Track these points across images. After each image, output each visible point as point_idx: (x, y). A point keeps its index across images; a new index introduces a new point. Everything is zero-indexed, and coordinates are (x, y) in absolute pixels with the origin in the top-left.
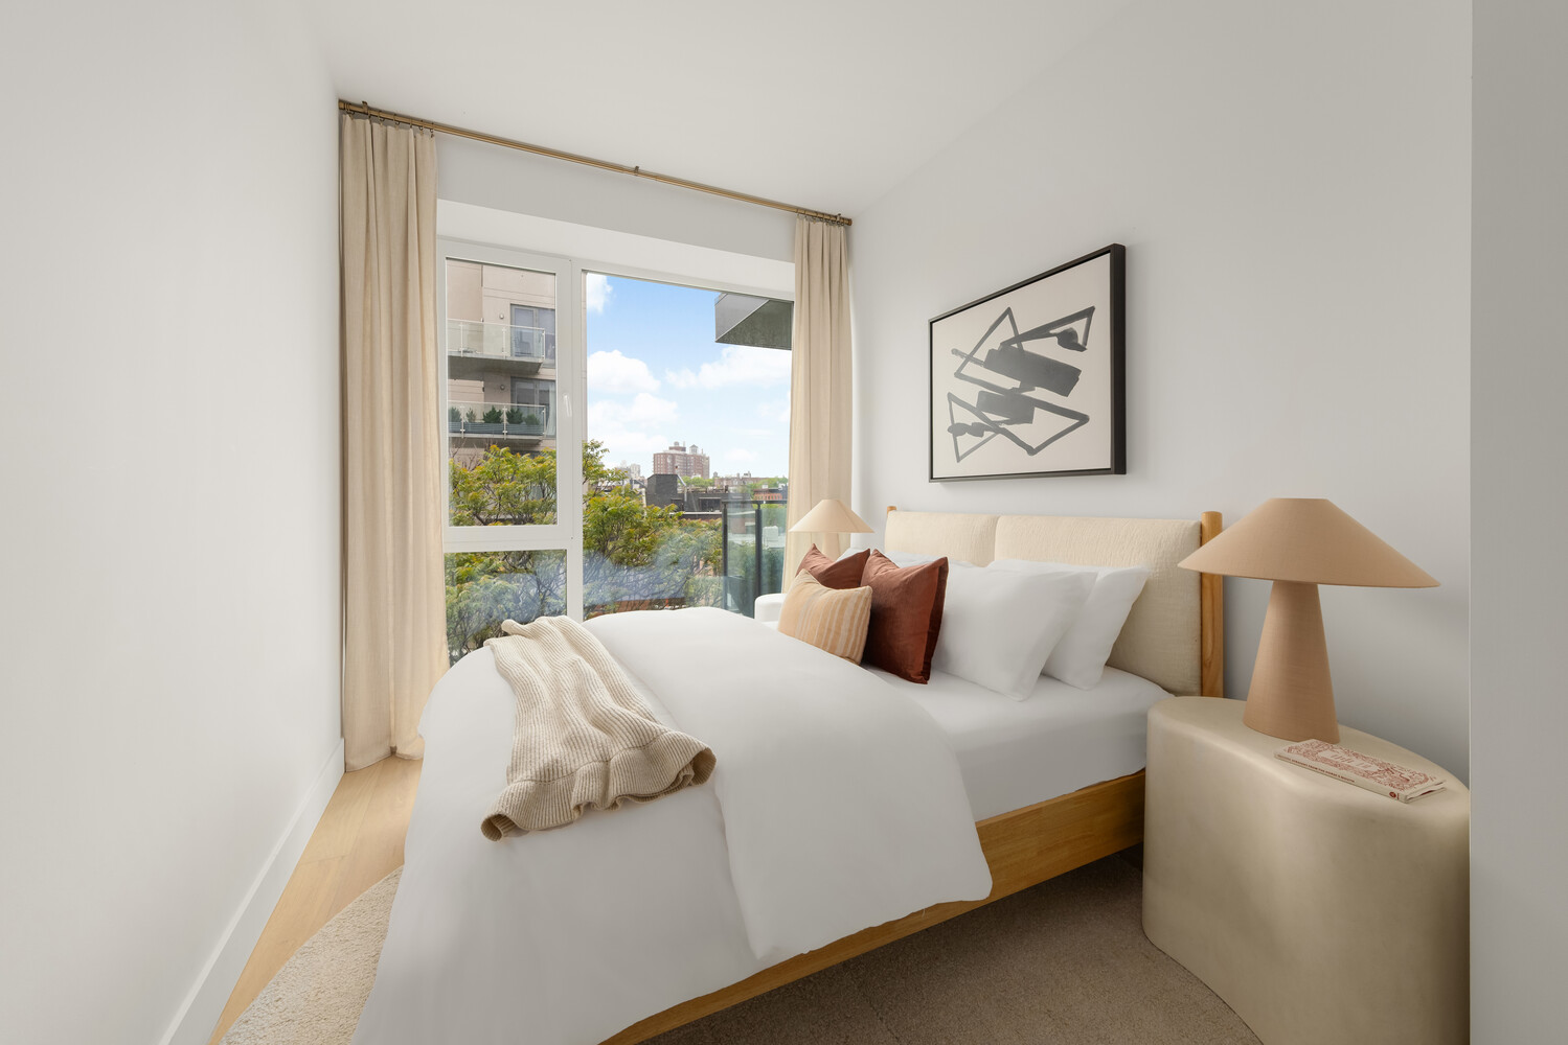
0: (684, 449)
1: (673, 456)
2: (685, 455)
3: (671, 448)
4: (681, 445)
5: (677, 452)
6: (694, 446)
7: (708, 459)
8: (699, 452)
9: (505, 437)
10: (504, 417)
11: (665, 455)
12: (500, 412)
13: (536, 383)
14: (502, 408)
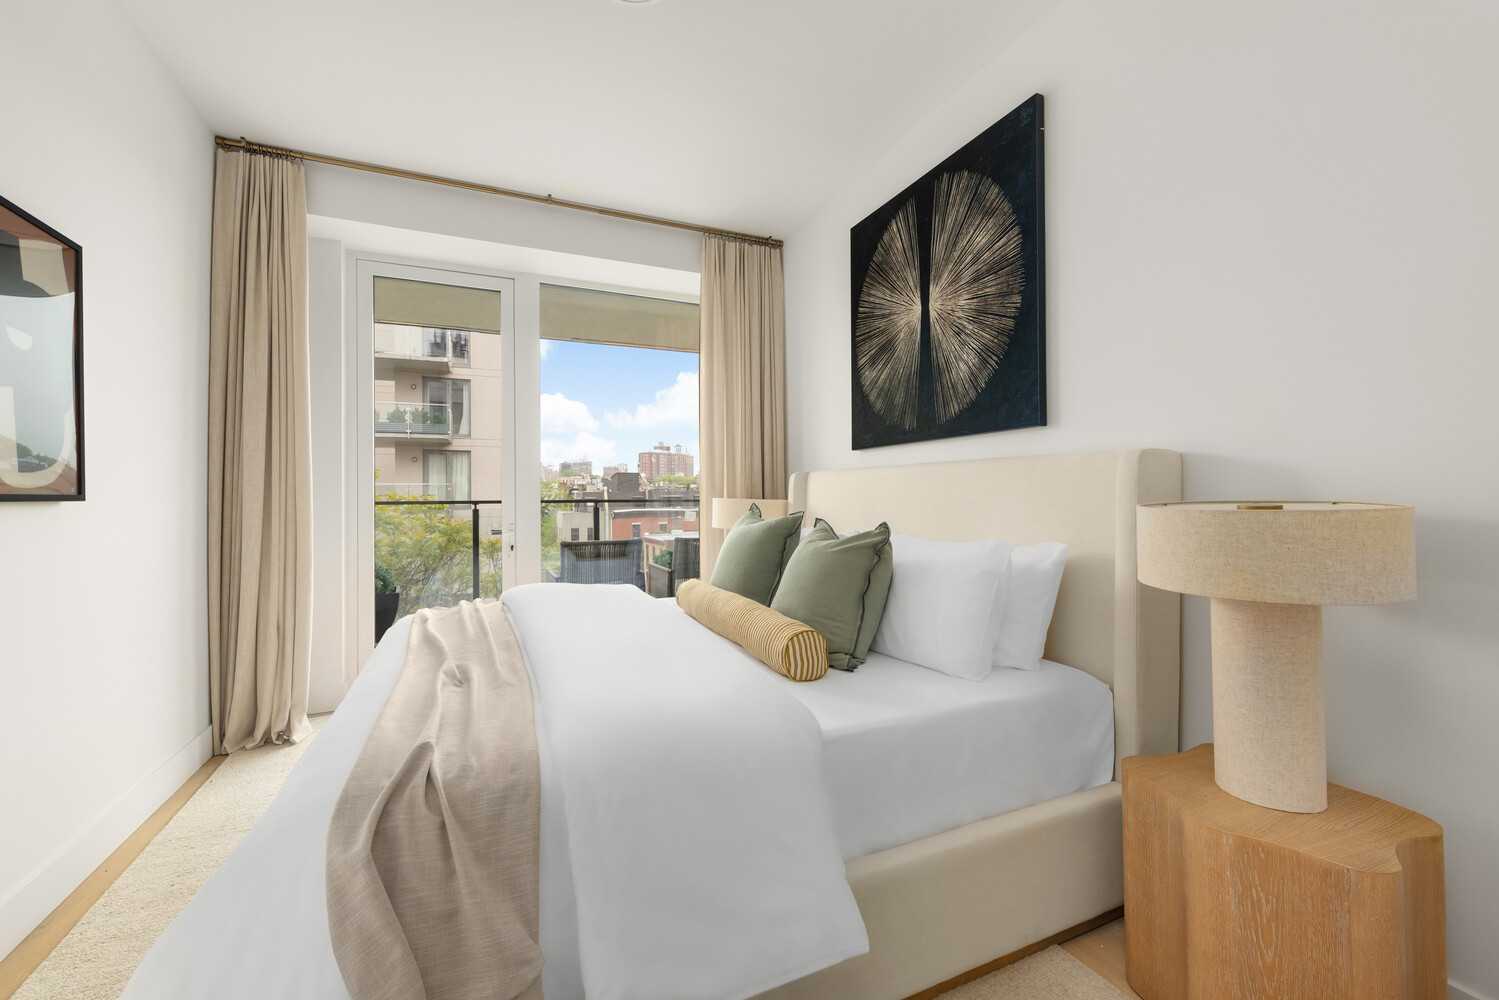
0: (668, 449)
1: (658, 455)
2: (670, 454)
3: (655, 448)
4: (665, 445)
5: (662, 451)
6: (678, 446)
7: (692, 458)
8: (683, 452)
9: (408, 436)
10: (408, 417)
11: (651, 454)
12: (405, 412)
13: (448, 381)
14: (408, 409)
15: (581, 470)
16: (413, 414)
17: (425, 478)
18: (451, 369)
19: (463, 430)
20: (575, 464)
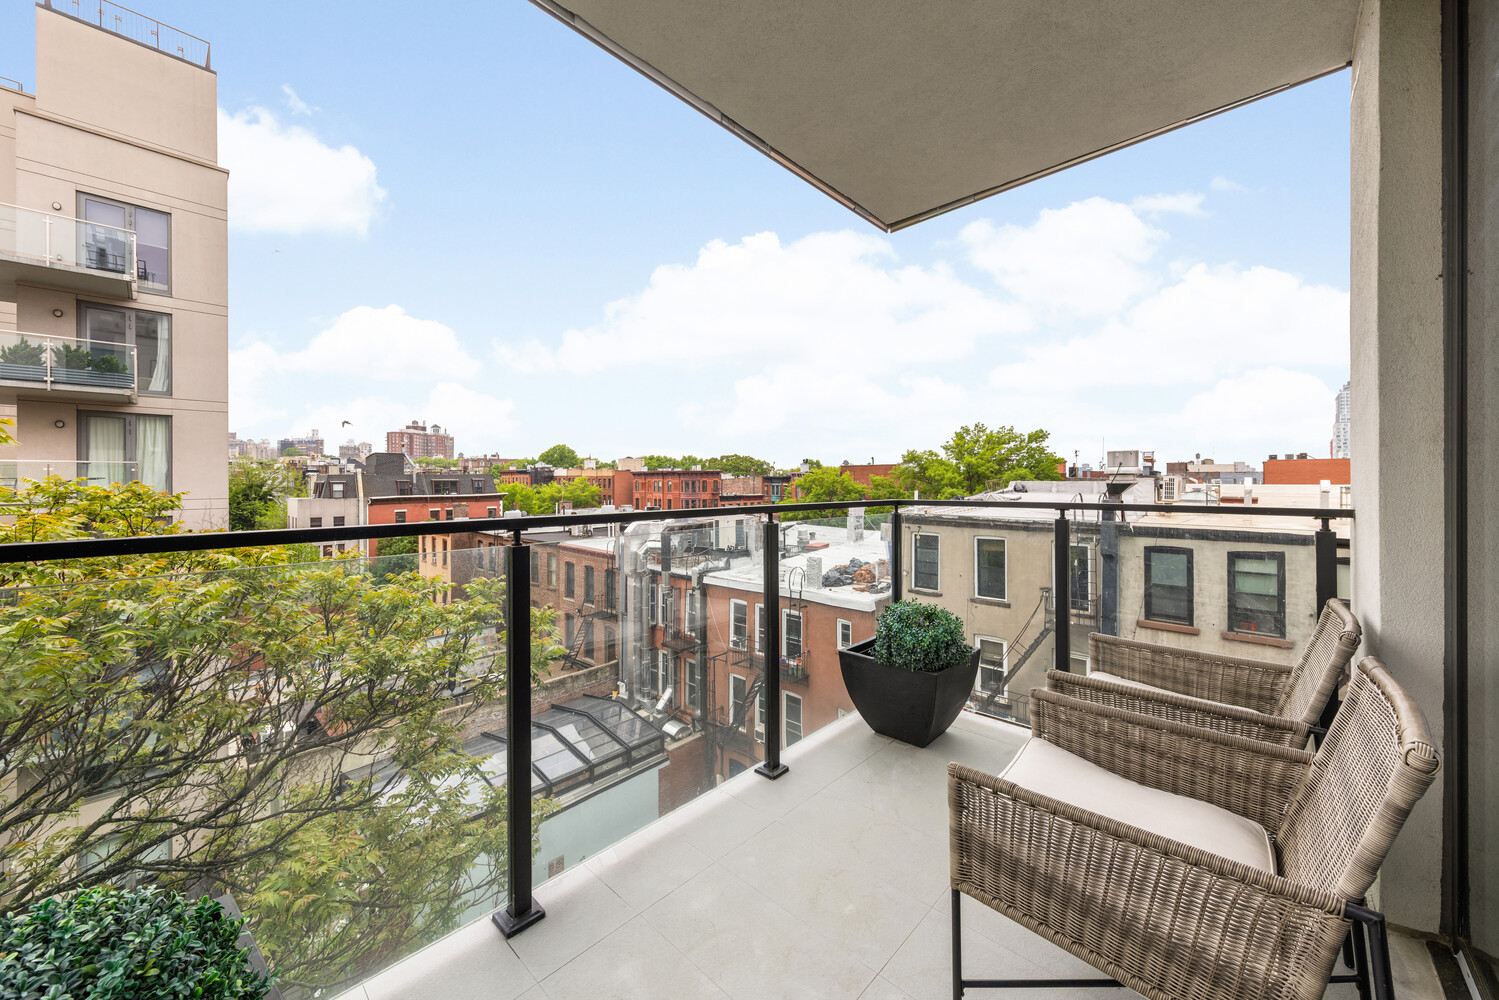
0: (424, 429)
1: (411, 436)
2: (426, 435)
3: (408, 427)
4: (421, 424)
5: (416, 432)
6: (435, 426)
8: (442, 432)
9: (48, 387)
10: (48, 358)
11: (401, 433)
12: (40, 350)
13: (128, 313)
14: (48, 344)
15: (308, 449)
16: (57, 352)
17: (82, 451)
18: (135, 295)
19: (157, 383)
20: (300, 442)
